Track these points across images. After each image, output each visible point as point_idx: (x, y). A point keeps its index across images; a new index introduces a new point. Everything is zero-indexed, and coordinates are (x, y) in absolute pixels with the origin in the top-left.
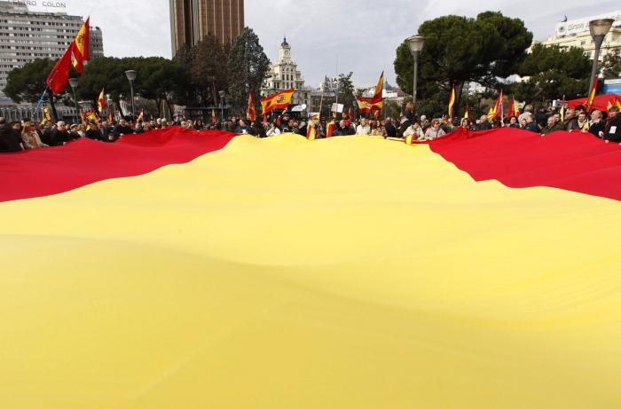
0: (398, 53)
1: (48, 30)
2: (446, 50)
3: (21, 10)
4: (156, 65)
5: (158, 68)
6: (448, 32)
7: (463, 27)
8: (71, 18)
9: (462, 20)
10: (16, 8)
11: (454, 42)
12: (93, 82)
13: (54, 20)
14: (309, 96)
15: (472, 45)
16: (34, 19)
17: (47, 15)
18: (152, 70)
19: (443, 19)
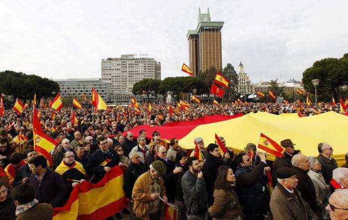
0: (303, 75)
1: (141, 65)
2: (329, 74)
3: (132, 57)
4: (190, 80)
5: (191, 81)
6: (328, 66)
7: (336, 63)
8: (150, 59)
9: (336, 60)
10: (130, 57)
11: (333, 70)
12: (165, 87)
13: (143, 61)
14: (253, 88)
15: (342, 71)
16: (136, 61)
17: (141, 59)
18: (188, 82)
19: (325, 60)
